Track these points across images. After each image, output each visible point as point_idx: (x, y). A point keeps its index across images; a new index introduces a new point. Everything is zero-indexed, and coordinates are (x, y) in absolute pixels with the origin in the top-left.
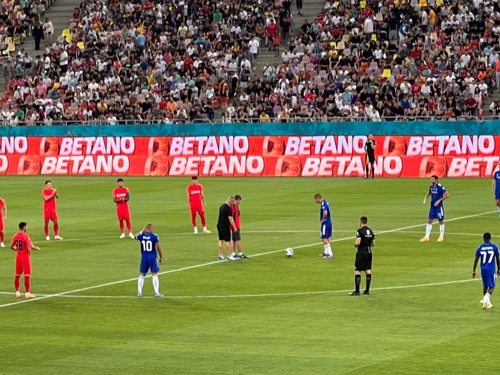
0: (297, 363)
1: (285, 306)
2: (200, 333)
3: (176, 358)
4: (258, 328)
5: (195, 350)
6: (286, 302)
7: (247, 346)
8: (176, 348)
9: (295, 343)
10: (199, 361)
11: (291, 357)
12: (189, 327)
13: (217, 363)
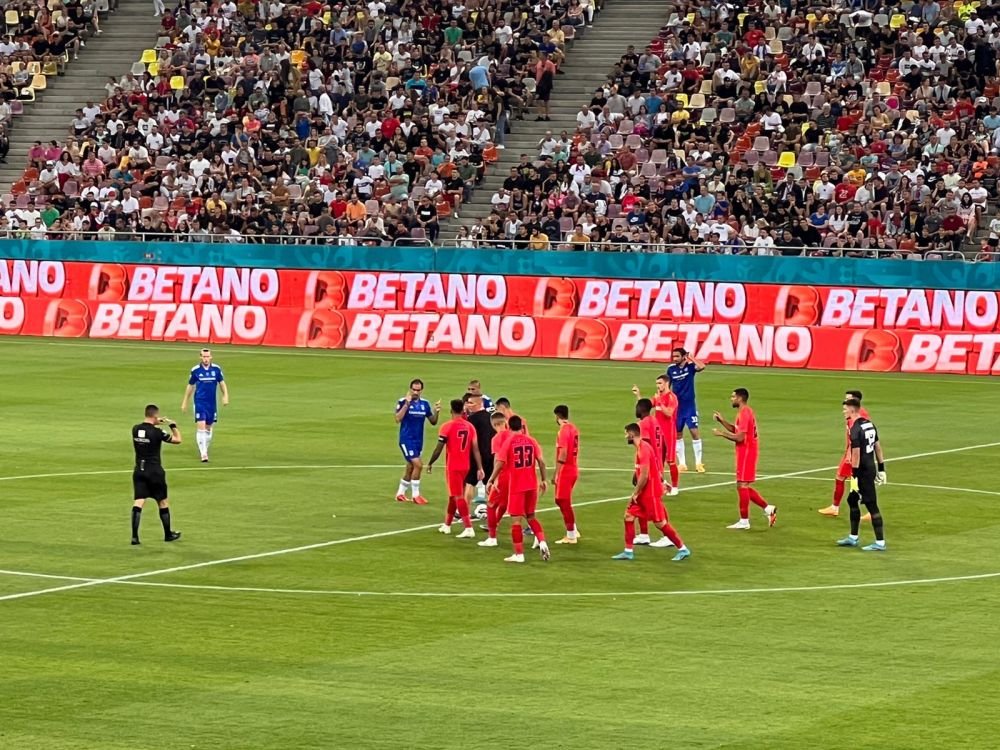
0: (590, 732)
1: (568, 619)
2: (396, 666)
3: (348, 714)
4: (514, 660)
5: (386, 701)
6: (572, 611)
7: (490, 695)
8: (347, 695)
9: (587, 693)
10: (392, 724)
11: (576, 721)
12: (375, 654)
13: (431, 728)
